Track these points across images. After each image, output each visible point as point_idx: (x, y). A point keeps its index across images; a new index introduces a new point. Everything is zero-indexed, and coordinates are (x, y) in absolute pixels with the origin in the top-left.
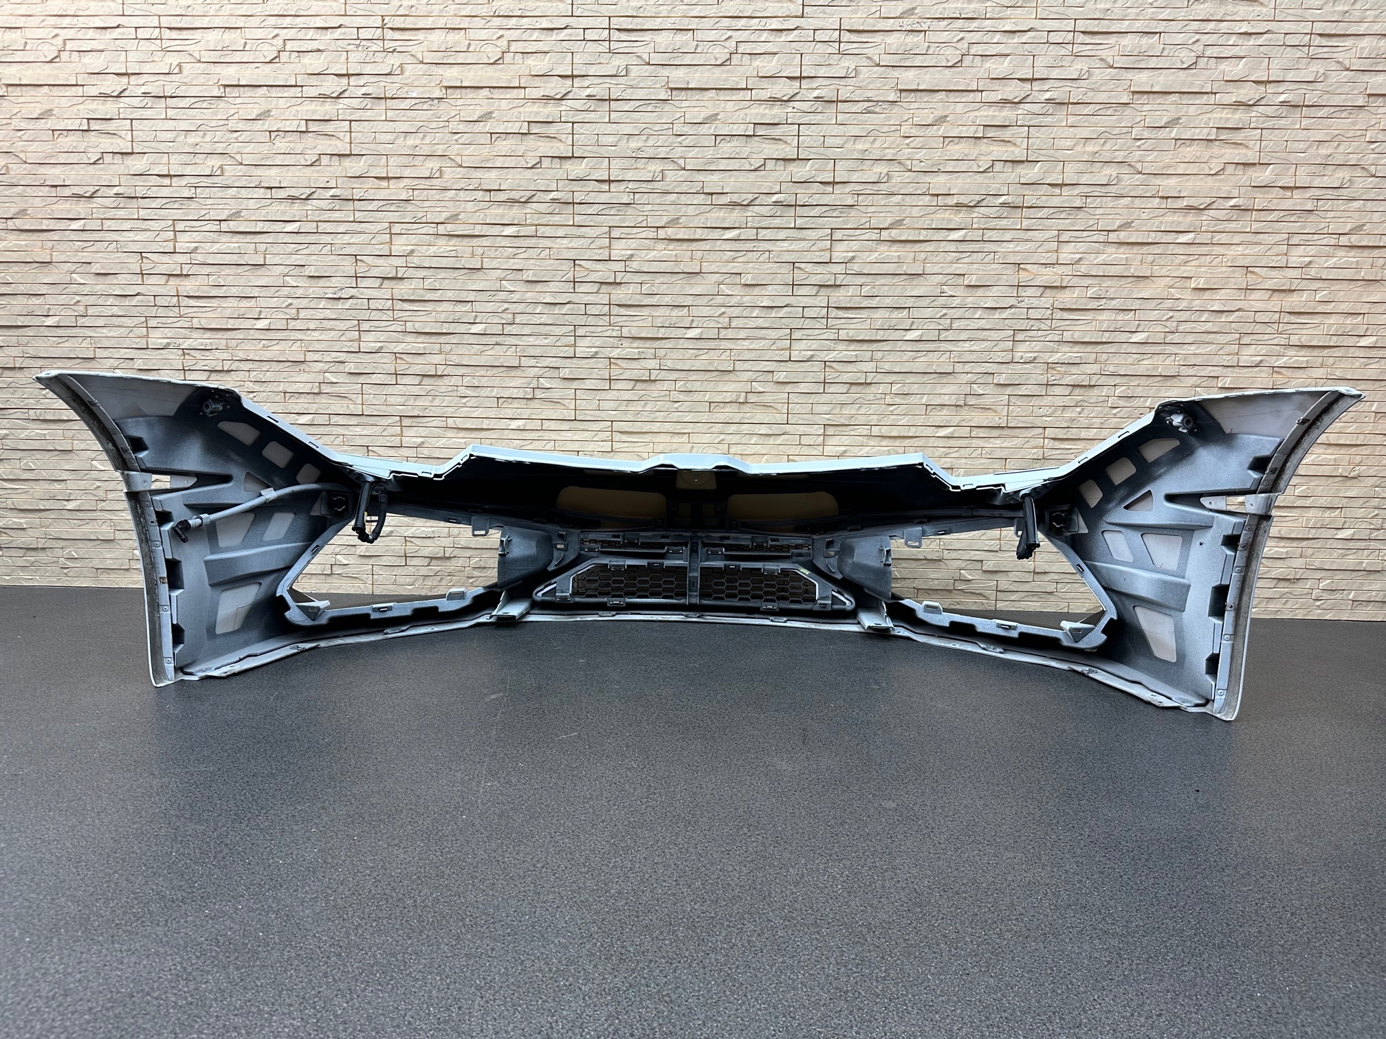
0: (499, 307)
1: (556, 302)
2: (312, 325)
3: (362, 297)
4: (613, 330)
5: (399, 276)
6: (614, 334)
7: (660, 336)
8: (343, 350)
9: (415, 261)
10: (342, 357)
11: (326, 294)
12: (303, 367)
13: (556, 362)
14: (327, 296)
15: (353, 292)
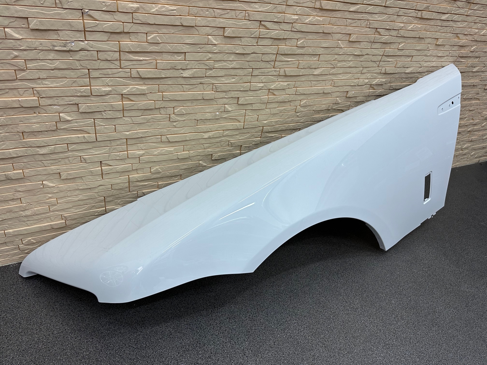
0: (206, 56)
1: (245, 52)
2: (43, 75)
3: (92, 49)
4: (275, 71)
5: (125, 31)
6: (275, 74)
7: (301, 74)
8: (76, 94)
9: (140, 18)
10: (76, 100)
11: (54, 46)
12: (37, 110)
13: (238, 94)
14: (56, 48)
15: (83, 45)
